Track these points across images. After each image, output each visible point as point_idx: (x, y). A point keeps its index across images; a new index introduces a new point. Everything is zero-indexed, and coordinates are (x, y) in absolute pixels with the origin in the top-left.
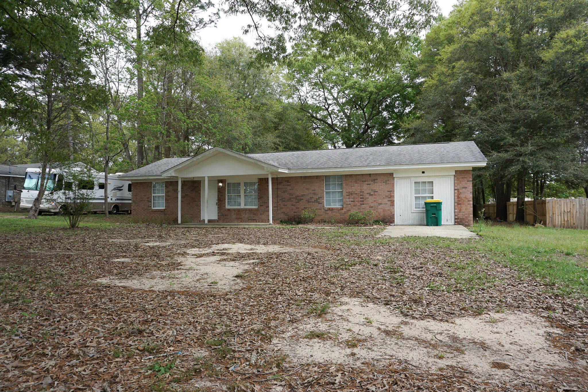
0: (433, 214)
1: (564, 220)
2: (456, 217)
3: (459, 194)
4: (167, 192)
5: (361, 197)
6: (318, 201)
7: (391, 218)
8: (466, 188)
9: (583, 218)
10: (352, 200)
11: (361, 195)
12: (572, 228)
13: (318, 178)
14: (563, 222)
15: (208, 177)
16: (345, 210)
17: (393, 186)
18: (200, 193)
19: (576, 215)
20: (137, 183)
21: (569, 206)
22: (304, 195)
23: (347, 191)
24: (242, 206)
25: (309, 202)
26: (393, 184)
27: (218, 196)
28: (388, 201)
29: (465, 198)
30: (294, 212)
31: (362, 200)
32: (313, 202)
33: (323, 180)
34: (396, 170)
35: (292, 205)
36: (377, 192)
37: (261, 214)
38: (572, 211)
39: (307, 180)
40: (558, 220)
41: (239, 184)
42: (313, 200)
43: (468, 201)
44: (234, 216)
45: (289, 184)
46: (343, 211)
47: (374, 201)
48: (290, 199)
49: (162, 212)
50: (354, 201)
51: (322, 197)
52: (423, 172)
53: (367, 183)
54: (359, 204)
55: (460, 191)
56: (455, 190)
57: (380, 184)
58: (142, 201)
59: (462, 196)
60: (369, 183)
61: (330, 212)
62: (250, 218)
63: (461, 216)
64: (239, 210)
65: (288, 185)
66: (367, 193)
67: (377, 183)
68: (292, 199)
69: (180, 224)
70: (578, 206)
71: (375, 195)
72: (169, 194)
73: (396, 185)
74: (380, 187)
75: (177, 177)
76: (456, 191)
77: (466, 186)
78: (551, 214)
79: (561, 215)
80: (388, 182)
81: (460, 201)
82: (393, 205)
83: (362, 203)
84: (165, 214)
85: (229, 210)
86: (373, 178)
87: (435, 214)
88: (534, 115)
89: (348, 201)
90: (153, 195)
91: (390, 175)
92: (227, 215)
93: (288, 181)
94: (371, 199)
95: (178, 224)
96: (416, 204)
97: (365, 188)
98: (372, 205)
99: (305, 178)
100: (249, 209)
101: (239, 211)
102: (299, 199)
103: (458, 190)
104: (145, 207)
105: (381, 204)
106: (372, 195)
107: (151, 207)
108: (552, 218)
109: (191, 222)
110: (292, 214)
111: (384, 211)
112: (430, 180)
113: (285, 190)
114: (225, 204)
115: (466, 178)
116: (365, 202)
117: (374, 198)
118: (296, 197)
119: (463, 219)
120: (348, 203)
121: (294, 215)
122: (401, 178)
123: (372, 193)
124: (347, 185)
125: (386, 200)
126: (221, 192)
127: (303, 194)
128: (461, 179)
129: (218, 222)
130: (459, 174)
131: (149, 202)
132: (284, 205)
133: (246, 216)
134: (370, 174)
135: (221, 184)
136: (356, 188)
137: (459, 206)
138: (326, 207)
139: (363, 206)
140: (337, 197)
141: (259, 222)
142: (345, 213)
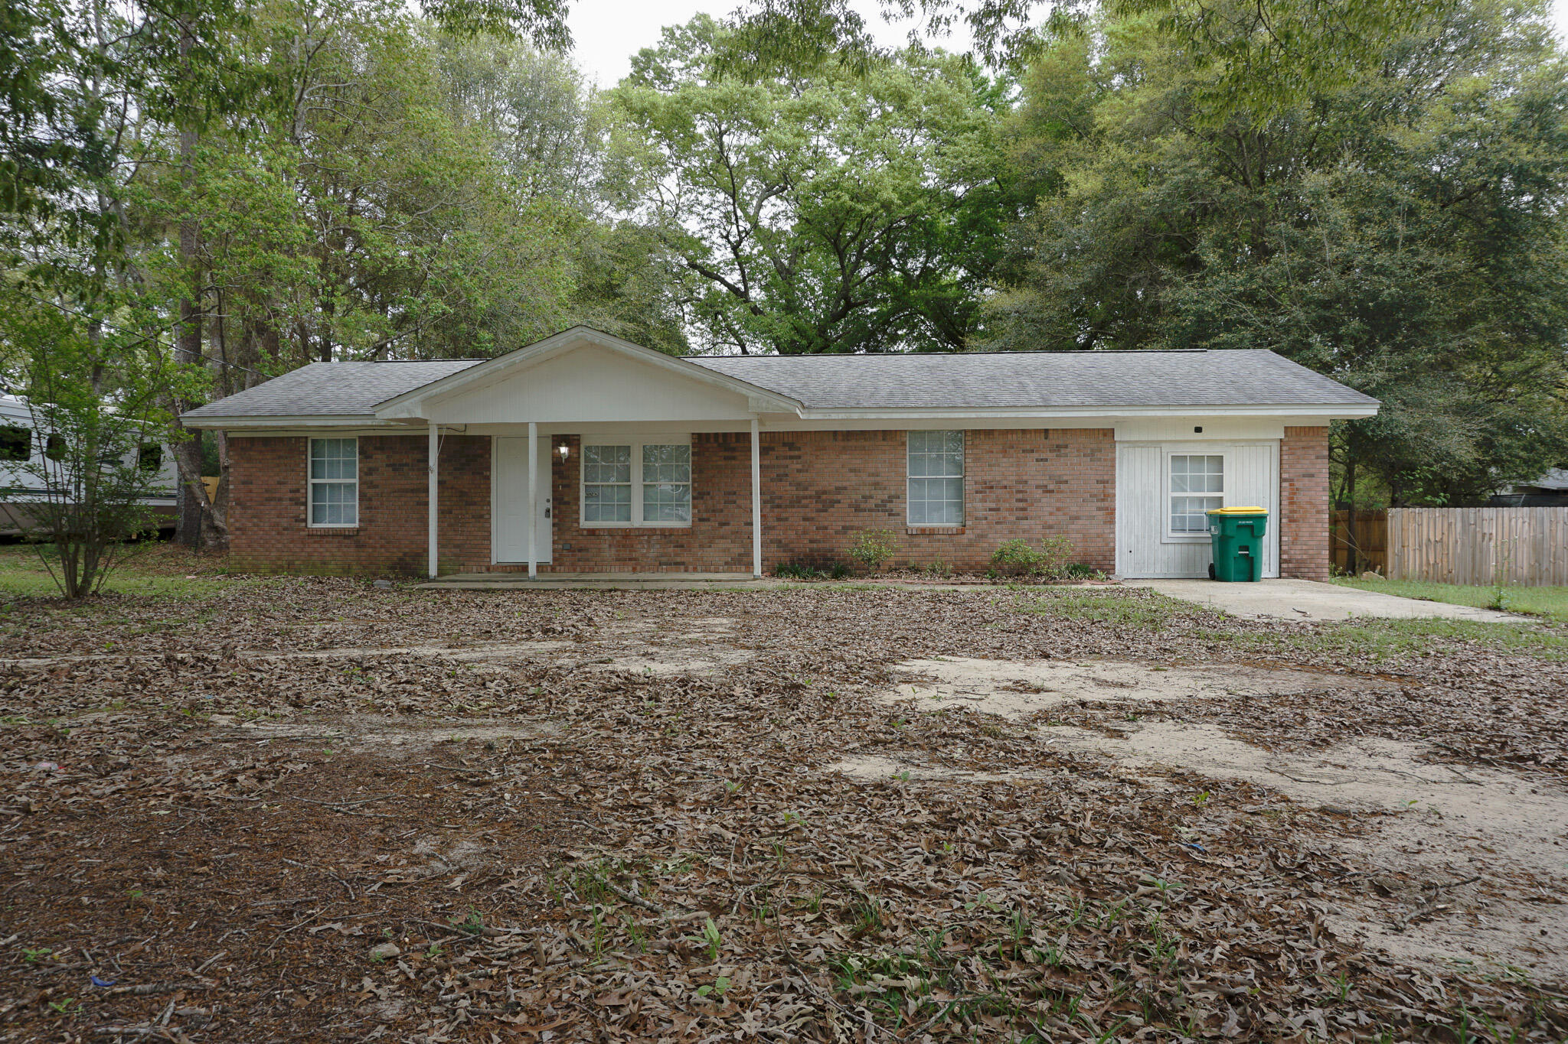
0: (1242, 548)
1: (1428, 563)
2: (1285, 557)
3: (1294, 491)
4: (366, 473)
5: (1020, 496)
6: (889, 507)
7: (1105, 558)
8: (1312, 476)
9: (1469, 558)
10: (993, 505)
11: (1019, 492)
12: (1445, 581)
13: (890, 437)
14: (1425, 568)
15: (538, 424)
16: (969, 535)
17: (1114, 466)
18: (488, 478)
19: (1455, 548)
20: (253, 439)
21: (1439, 525)
22: (845, 488)
23: (978, 479)
24: (637, 521)
25: (858, 509)
26: (1113, 460)
27: (555, 487)
28: (1099, 509)
29: (1310, 503)
30: (812, 541)
31: (1021, 505)
32: (871, 510)
33: (904, 444)
34: (1122, 421)
35: (805, 519)
36: (1066, 482)
37: (701, 546)
38: (1445, 539)
39: (852, 443)
40: (1413, 563)
41: (627, 450)
42: (872, 503)
43: (1318, 512)
44: (609, 553)
45: (796, 453)
46: (964, 539)
47: (1058, 509)
48: (799, 499)
49: (346, 537)
50: (998, 510)
51: (897, 497)
52: (1198, 430)
53: (1036, 455)
54: (1013, 518)
55: (1298, 484)
56: (1282, 480)
57: (1075, 460)
58: (269, 500)
59: (1301, 498)
60: (1043, 456)
61: (924, 541)
62: (664, 559)
63: (1297, 553)
64: (627, 534)
65: (791, 457)
66: (1038, 487)
67: (1066, 455)
68: (804, 502)
69: (434, 580)
70: (1459, 525)
71: (1060, 492)
72: (374, 478)
73: (1121, 463)
74: (1072, 466)
75: (425, 421)
76: (1285, 484)
77: (1312, 471)
78: (1398, 547)
79: (1421, 551)
80: (1098, 455)
81: (1294, 512)
82: (1112, 522)
83: (1021, 514)
84: (360, 546)
85: (592, 532)
86: (1056, 442)
87: (1246, 548)
88: (1389, 291)
89: (978, 506)
90: (311, 481)
91: (1107, 434)
92: (586, 550)
93: (791, 446)
94: (1047, 503)
95: (426, 578)
96: (1173, 518)
97: (1033, 471)
98: (1051, 520)
99: (849, 435)
100: (663, 531)
101: (627, 536)
102: (825, 501)
103: (1290, 480)
104: (284, 522)
105: (1077, 518)
106: (1052, 491)
107: (305, 520)
108: (1401, 556)
109: (458, 571)
110: (804, 546)
111: (1085, 539)
112: (1215, 451)
113: (782, 471)
114: (577, 512)
115: (1313, 447)
116: (1030, 512)
117: (1059, 500)
118: (818, 496)
119: (1303, 561)
120: (980, 514)
121: (811, 550)
122: (1134, 444)
123: (1051, 487)
124: (976, 460)
125: (1091, 508)
126: (563, 475)
127: (839, 484)
128: (1299, 452)
129: (553, 570)
130: (1296, 436)
131: (297, 502)
132: (779, 519)
133: (653, 553)
134: (1046, 431)
135: (564, 450)
136: (1003, 469)
137: (1293, 525)
138: (913, 524)
139: (1025, 524)
140: (946, 497)
141: (695, 570)
142: (970, 545)
